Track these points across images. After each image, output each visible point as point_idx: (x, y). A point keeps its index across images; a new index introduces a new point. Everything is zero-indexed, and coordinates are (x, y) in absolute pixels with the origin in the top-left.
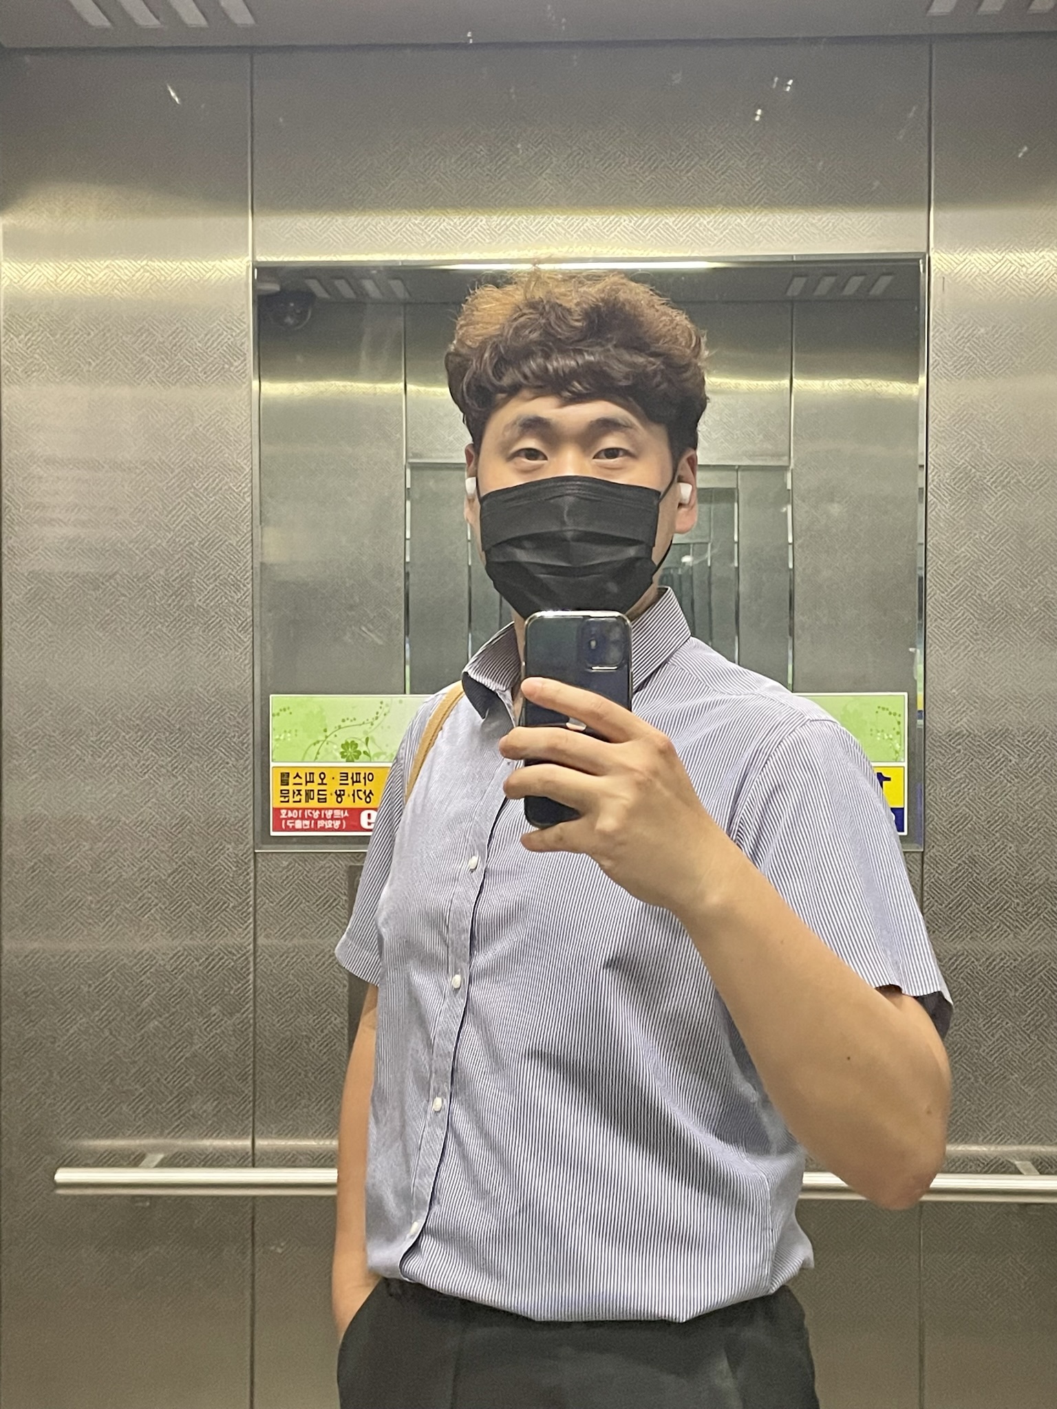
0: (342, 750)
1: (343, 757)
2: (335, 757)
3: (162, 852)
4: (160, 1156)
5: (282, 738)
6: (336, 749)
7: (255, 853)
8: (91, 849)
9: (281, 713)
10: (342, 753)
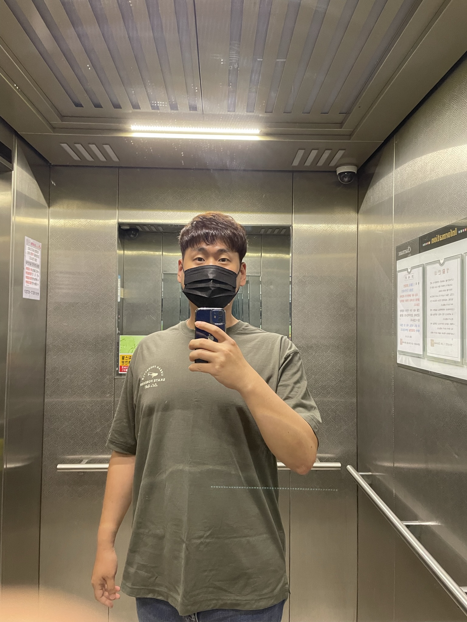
3: (89, 378)
4: (87, 460)
7: (115, 378)
8: (70, 377)
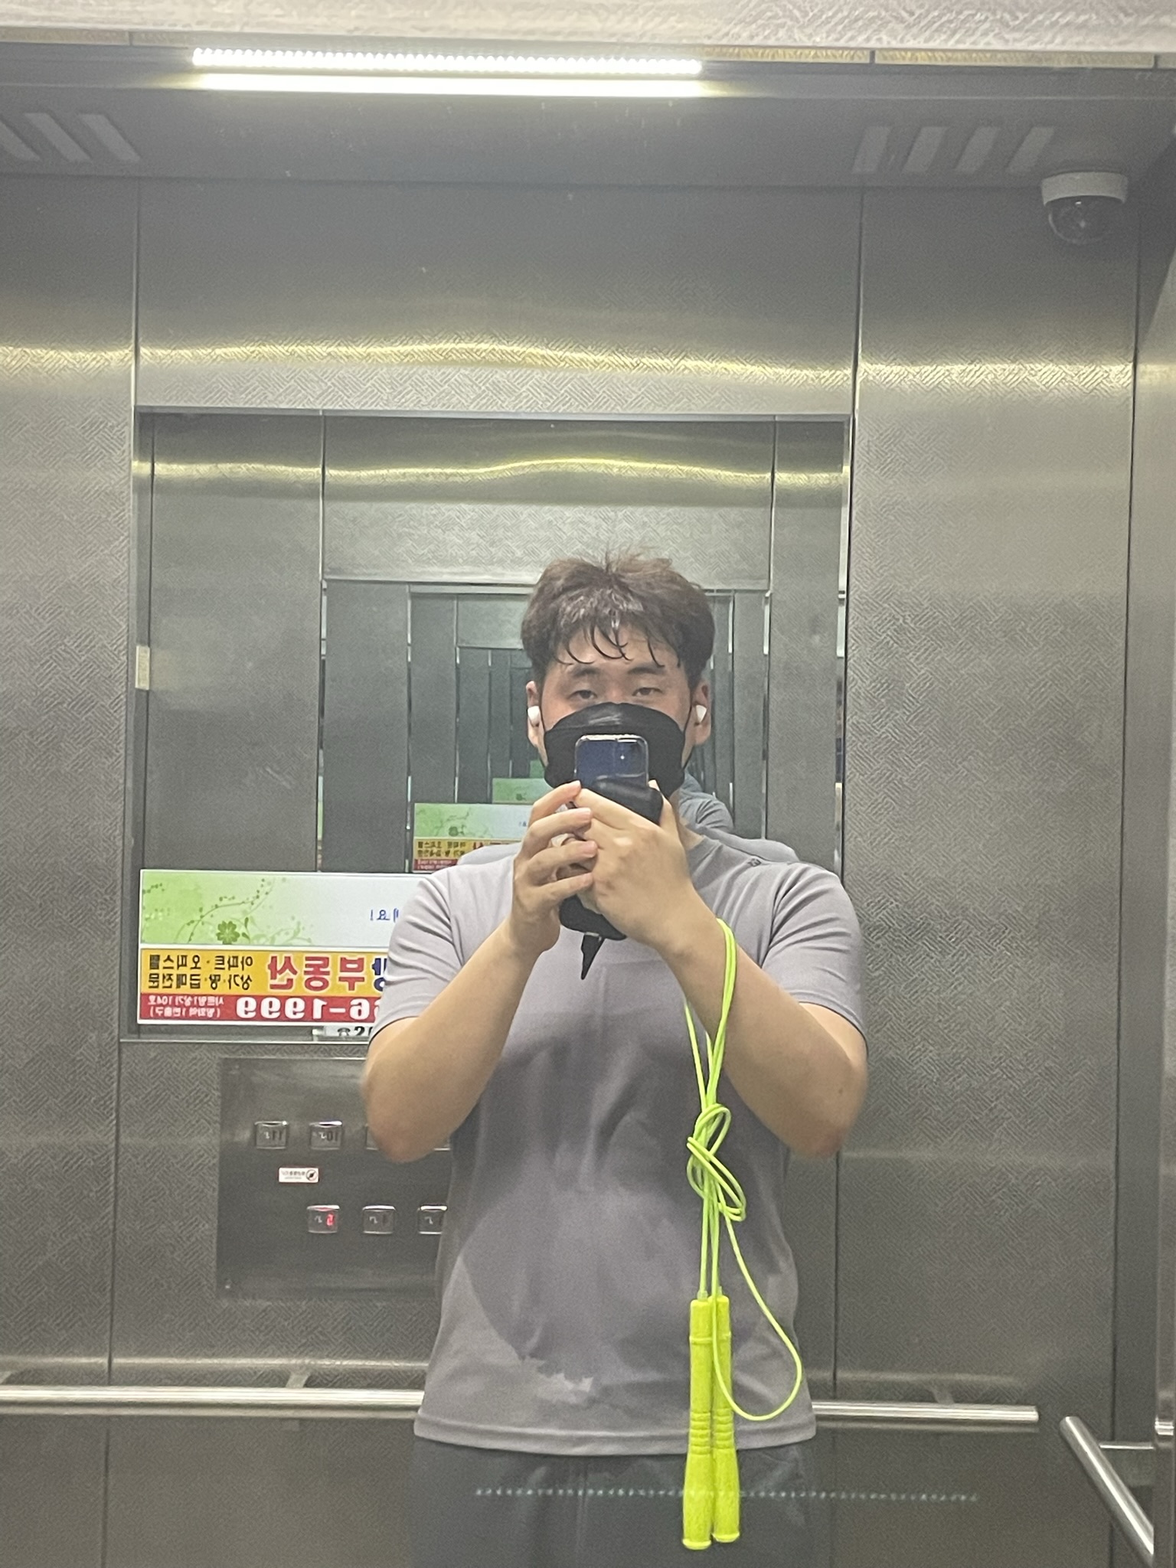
0: (218, 931)
1: (219, 939)
2: (212, 940)
5: (153, 917)
6: (212, 931)
9: (152, 890)
10: (218, 935)
